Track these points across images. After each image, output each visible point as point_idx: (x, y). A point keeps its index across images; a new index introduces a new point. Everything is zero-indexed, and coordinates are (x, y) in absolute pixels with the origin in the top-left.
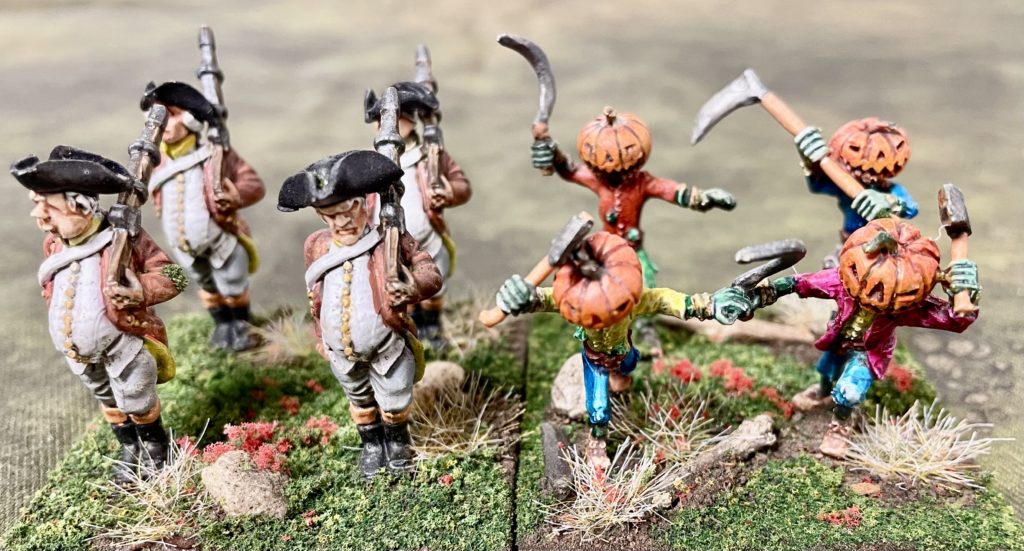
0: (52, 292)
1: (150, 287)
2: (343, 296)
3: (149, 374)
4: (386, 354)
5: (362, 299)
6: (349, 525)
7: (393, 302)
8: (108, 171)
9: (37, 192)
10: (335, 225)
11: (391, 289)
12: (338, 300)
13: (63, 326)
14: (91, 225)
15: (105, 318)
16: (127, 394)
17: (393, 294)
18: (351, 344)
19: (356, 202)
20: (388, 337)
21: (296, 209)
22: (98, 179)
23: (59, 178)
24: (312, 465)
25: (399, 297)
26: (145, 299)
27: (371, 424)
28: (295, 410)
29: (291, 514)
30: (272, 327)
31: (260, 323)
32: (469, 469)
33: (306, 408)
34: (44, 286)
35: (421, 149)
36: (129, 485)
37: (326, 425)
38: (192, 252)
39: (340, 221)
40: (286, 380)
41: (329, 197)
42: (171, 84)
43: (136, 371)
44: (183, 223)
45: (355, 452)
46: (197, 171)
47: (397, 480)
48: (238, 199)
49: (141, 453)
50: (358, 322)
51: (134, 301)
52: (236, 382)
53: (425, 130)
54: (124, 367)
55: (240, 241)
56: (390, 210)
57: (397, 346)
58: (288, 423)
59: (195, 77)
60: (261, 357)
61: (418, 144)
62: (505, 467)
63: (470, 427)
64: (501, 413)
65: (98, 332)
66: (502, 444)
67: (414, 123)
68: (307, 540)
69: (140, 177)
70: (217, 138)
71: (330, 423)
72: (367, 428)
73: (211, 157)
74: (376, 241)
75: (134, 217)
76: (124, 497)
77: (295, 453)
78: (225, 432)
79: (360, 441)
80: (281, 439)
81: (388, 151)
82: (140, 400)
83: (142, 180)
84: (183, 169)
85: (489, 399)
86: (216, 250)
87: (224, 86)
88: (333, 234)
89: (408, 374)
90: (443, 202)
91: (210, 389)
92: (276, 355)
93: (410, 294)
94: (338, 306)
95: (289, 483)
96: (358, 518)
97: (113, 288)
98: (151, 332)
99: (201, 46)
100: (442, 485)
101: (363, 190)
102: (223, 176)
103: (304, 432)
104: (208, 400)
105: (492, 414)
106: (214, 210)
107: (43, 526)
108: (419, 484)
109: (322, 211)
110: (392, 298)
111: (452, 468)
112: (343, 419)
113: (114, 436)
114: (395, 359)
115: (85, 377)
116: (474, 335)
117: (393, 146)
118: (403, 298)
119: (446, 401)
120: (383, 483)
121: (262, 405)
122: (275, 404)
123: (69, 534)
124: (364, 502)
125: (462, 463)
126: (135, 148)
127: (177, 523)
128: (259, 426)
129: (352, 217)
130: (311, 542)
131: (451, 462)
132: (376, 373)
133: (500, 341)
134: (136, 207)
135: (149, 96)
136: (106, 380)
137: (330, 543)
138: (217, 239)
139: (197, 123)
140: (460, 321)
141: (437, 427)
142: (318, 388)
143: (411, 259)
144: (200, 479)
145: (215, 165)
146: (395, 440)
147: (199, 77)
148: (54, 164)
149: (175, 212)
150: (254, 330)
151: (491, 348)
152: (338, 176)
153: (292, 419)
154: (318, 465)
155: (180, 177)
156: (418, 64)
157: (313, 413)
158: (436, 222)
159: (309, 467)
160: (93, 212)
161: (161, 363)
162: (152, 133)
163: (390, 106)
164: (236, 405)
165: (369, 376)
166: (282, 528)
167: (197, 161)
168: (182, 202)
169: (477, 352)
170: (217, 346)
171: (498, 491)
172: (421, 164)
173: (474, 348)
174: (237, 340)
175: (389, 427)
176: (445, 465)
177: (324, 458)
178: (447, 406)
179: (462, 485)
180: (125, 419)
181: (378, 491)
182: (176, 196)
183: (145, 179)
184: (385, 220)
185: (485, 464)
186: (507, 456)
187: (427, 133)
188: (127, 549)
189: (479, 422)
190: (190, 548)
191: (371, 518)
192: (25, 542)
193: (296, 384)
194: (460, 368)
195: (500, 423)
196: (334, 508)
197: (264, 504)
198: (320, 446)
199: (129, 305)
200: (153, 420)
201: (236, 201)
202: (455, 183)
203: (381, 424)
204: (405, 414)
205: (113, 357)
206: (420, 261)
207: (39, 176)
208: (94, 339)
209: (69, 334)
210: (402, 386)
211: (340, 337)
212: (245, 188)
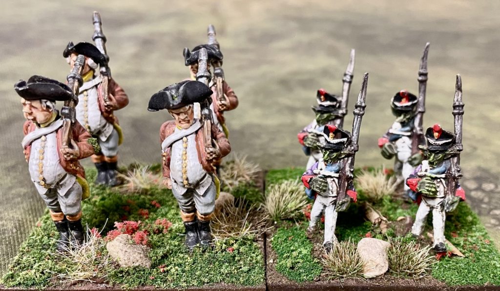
0: (30, 151)
1: (82, 149)
2: (183, 155)
3: (79, 195)
4: (203, 184)
5: (193, 156)
6: (183, 271)
7: (208, 158)
8: (63, 89)
9: (26, 99)
10: (179, 118)
11: (208, 151)
12: (180, 157)
13: (38, 169)
14: (52, 117)
15: (59, 165)
16: (68, 204)
17: (209, 153)
18: (187, 179)
19: (190, 107)
20: (205, 175)
21: (158, 110)
22: (58, 93)
23: (39, 92)
24: (160, 243)
26: (80, 155)
27: (191, 222)
28: (147, 216)
29: (153, 266)
30: (130, 174)
31: (122, 171)
32: (241, 245)
33: (153, 215)
34: (26, 148)
35: (213, 80)
36: (65, 252)
37: (166, 223)
39: (182, 117)
40: (141, 200)
41: (179, 104)
42: (83, 43)
43: (72, 193)
44: (87, 117)
45: (182, 236)
46: (94, 89)
47: (205, 250)
48: (116, 104)
49: (70, 237)
50: (191, 168)
51: (76, 156)
52: (113, 202)
53: (215, 70)
54: (67, 191)
55: (115, 128)
56: (206, 111)
57: (208, 180)
58: (145, 222)
59: (92, 40)
60: (124, 189)
62: (260, 244)
63: (240, 224)
64: (256, 218)
65: (56, 172)
66: (257, 233)
67: (210, 66)
68: (162, 279)
70: (105, 72)
71: (168, 221)
72: (189, 223)
73: (101, 82)
74: (199, 127)
75: (73, 113)
76: (63, 258)
77: (151, 237)
78: (115, 226)
80: (143, 230)
81: (203, 80)
82: (74, 208)
84: (87, 88)
85: (249, 210)
86: (103, 132)
87: (106, 44)
88: (177, 123)
89: (213, 195)
90: (225, 107)
91: (99, 206)
92: (133, 188)
93: (217, 154)
94: (180, 160)
95: (151, 251)
96: (187, 268)
97: (66, 149)
98: (80, 173)
99: (94, 23)
100: (229, 252)
102: (109, 93)
103: (155, 226)
104: (100, 211)
105: (252, 218)
106: (103, 111)
107: (23, 273)
109: (173, 111)
110: (208, 156)
111: (233, 244)
112: (173, 220)
114: (207, 187)
115: (45, 196)
116: (236, 180)
117: (206, 78)
118: (214, 156)
119: (227, 210)
120: (199, 251)
121: (130, 214)
122: (136, 213)
123: (38, 277)
124: (190, 260)
125: (238, 242)
126: (71, 77)
127: (94, 271)
128: (132, 223)
129: (188, 114)
130: (165, 280)
131: (232, 242)
132: (197, 194)
133: (251, 182)
134: (73, 108)
136: (56, 197)
137: (174, 280)
138: (104, 126)
139: (95, 64)
140: (229, 171)
141: (223, 224)
142: (158, 205)
143: (216, 136)
144: (104, 249)
145: (104, 87)
146: (204, 230)
147: (94, 40)
149: (82, 111)
150: (120, 175)
151: (246, 186)
152: (183, 93)
153: (147, 221)
154: (163, 243)
155: (85, 93)
156: (209, 35)
157: (157, 217)
158: (220, 118)
160: (54, 110)
161: (84, 189)
162: (79, 69)
163: (203, 56)
164: (116, 213)
165: (194, 196)
167: (94, 84)
168: (87, 106)
169: (239, 187)
170: (100, 184)
171: (257, 256)
172: (213, 88)
173: (237, 186)
174: (110, 181)
175: (201, 223)
176: (229, 243)
177: (165, 240)
178: (227, 214)
179: (239, 253)
180: (62, 219)
181: (196, 255)
182: (83, 103)
184: (204, 116)
186: (260, 239)
187: (216, 72)
188: (69, 284)
189: (245, 222)
190: (102, 283)
191: (194, 268)
192: (14, 281)
193: (146, 203)
194: (232, 196)
195: (255, 222)
196: (175, 264)
197: (140, 261)
198: (163, 234)
199: (73, 158)
200: (78, 219)
201: (115, 106)
202: (231, 98)
203: (197, 221)
204: (210, 216)
205: (62, 186)
206: (221, 137)
207: (29, 91)
208: (54, 175)
209: (42, 173)
210: (210, 201)
211: (181, 175)
212: (119, 99)
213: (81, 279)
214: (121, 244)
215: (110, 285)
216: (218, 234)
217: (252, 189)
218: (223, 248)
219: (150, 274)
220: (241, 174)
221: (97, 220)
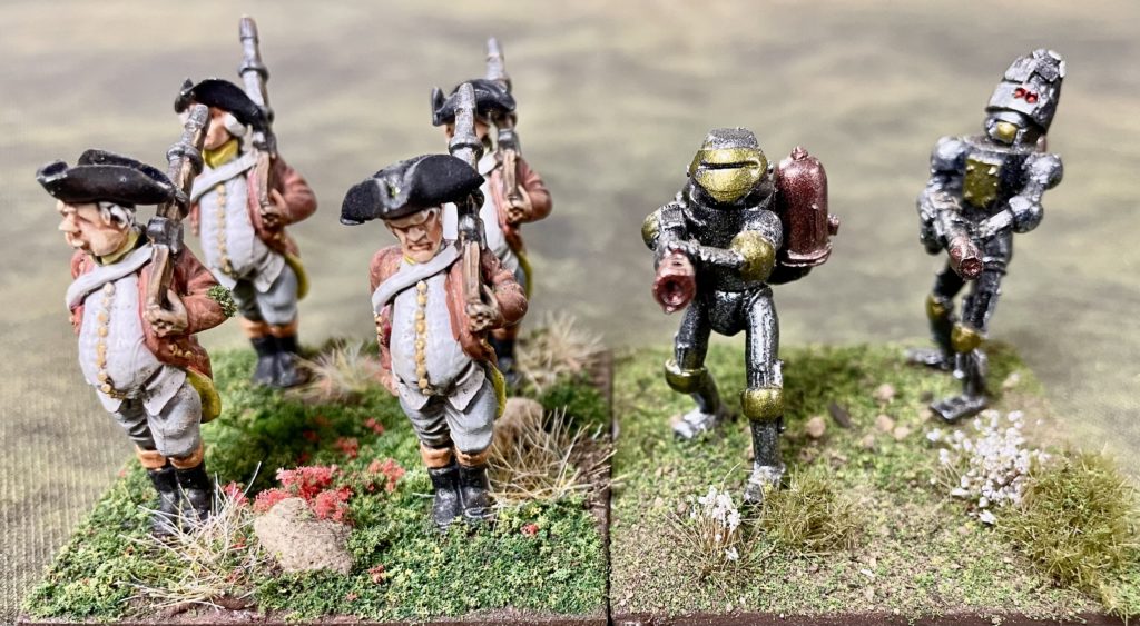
0: (82, 317)
1: (194, 311)
2: (417, 320)
3: (192, 412)
4: (465, 387)
5: (439, 323)
6: (423, 581)
7: (474, 327)
8: (148, 178)
9: (66, 203)
10: (407, 239)
11: (473, 313)
12: (411, 326)
13: (96, 356)
14: (127, 240)
15: (144, 347)
16: (168, 434)
17: (474, 317)
18: (426, 376)
19: (431, 214)
20: (468, 366)
21: (362, 222)
22: (136, 187)
23: (93, 187)
24: (377, 515)
25: (481, 322)
26: (190, 324)
27: (444, 467)
28: (353, 453)
29: (356, 570)
30: (324, 360)
31: (309, 355)
32: (555, 518)
33: (366, 450)
34: (73, 310)
35: (495, 156)
37: (391, 470)
38: (234, 275)
39: (414, 235)
40: (343, 419)
41: (404, 206)
42: (213, 81)
43: (178, 408)
44: (225, 241)
45: (425, 499)
46: (241, 180)
47: (474, 531)
48: (288, 213)
49: (181, 502)
50: (435, 350)
51: (178, 327)
52: (285, 422)
53: (499, 134)
54: (164, 404)
55: (288, 262)
56: (469, 223)
57: (476, 380)
58: (347, 467)
59: (237, 75)
60: (311, 394)
61: (491, 150)
62: (598, 515)
63: (554, 471)
64: (590, 455)
65: (136, 362)
66: (591, 490)
67: (487, 126)
68: (374, 599)
69: (182, 186)
70: (263, 144)
71: (396, 466)
72: (440, 471)
73: (256, 166)
74: (454, 257)
75: (176, 231)
76: (164, 552)
77: (357, 501)
78: (277, 478)
79: (431, 487)
80: (341, 485)
81: (465, 155)
82: (181, 441)
83: (183, 190)
84: (223, 179)
85: (575, 438)
86: (262, 272)
88: (405, 250)
89: (489, 410)
90: (521, 215)
91: (255, 430)
92: (329, 391)
93: (493, 318)
94: (411, 332)
95: (353, 534)
96: (433, 573)
97: (155, 312)
98: (194, 364)
99: (243, 39)
100: (527, 535)
101: (438, 201)
102: (270, 186)
103: (367, 477)
104: (254, 444)
105: (579, 455)
106: (260, 226)
107: (73, 586)
108: (500, 535)
109: (393, 224)
110: (474, 322)
111: (536, 516)
112: (409, 463)
113: (150, 482)
114: (475, 393)
115: (119, 415)
116: (551, 370)
117: (471, 149)
118: (486, 322)
119: (526, 440)
120: (459, 534)
121: (317, 447)
122: (332, 446)
123: (103, 594)
124: (439, 555)
125: (547, 512)
126: (175, 153)
128: (316, 471)
129: (427, 230)
130: (379, 601)
131: (534, 510)
132: (453, 409)
133: (582, 374)
134: (177, 220)
135: (187, 95)
136: (143, 418)
137: (402, 602)
138: (263, 259)
139: (241, 127)
140: (536, 352)
141: (517, 471)
142: (379, 428)
143: (492, 278)
144: (250, 531)
145: (261, 174)
146: (472, 485)
147: (241, 75)
148: (87, 169)
149: (214, 228)
150: (303, 363)
151: (572, 383)
152: (413, 182)
153: (352, 463)
154: (383, 515)
155: (221, 189)
156: (489, 60)
157: (375, 456)
158: (512, 239)
159: (374, 517)
160: (130, 226)
161: (206, 399)
162: (194, 136)
163: (466, 105)
164: (287, 447)
165: (445, 412)
166: (347, 585)
167: (241, 170)
168: (223, 217)
169: (556, 387)
170: (261, 382)
171: (589, 542)
172: (496, 173)
173: (553, 383)
174: (284, 375)
175: (465, 470)
176: (528, 514)
177: (389, 507)
178: (527, 447)
179: (548, 536)
180: (164, 464)
181: (454, 543)
182: (216, 210)
183: (187, 188)
184: (463, 233)
185: (573, 511)
186: (598, 503)
187: (501, 138)
188: (169, 611)
189: (565, 465)
190: (243, 608)
191: (448, 573)
192: (52, 603)
193: (353, 424)
194: (540, 406)
195: (589, 466)
196: (405, 563)
197: (326, 558)
198: (384, 493)
199: (172, 332)
200: (196, 465)
201: (284, 215)
202: (534, 195)
203: (456, 467)
204: (484, 455)
205: (152, 392)
206: (504, 280)
207: (69, 183)
208: (132, 371)
209: (103, 365)
210: (482, 423)
211: (414, 367)
212: (294, 201)
213: (198, 599)
214: (285, 522)
215: (261, 613)
216: (504, 493)
217: (584, 388)
218: (515, 525)
219: (348, 587)
220: (561, 357)
221: (246, 463)
